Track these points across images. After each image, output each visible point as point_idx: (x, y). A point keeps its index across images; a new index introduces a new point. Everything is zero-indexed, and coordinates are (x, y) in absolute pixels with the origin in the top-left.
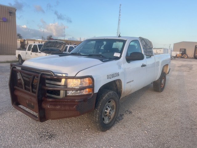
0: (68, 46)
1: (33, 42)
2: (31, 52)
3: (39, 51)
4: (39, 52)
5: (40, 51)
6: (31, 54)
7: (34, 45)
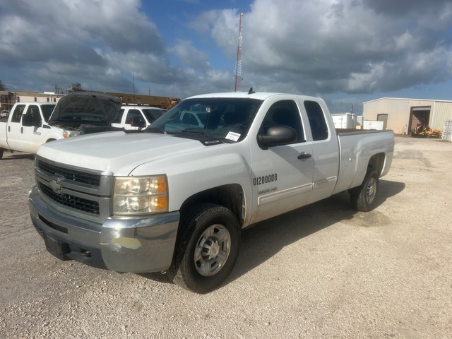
0: (124, 110)
1: (33, 98)
2: (20, 125)
3: (44, 122)
4: (45, 126)
5: (47, 124)
6: (22, 132)
7: (31, 107)
